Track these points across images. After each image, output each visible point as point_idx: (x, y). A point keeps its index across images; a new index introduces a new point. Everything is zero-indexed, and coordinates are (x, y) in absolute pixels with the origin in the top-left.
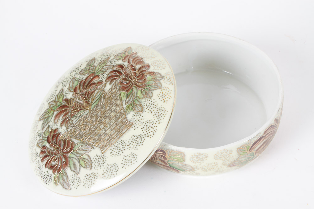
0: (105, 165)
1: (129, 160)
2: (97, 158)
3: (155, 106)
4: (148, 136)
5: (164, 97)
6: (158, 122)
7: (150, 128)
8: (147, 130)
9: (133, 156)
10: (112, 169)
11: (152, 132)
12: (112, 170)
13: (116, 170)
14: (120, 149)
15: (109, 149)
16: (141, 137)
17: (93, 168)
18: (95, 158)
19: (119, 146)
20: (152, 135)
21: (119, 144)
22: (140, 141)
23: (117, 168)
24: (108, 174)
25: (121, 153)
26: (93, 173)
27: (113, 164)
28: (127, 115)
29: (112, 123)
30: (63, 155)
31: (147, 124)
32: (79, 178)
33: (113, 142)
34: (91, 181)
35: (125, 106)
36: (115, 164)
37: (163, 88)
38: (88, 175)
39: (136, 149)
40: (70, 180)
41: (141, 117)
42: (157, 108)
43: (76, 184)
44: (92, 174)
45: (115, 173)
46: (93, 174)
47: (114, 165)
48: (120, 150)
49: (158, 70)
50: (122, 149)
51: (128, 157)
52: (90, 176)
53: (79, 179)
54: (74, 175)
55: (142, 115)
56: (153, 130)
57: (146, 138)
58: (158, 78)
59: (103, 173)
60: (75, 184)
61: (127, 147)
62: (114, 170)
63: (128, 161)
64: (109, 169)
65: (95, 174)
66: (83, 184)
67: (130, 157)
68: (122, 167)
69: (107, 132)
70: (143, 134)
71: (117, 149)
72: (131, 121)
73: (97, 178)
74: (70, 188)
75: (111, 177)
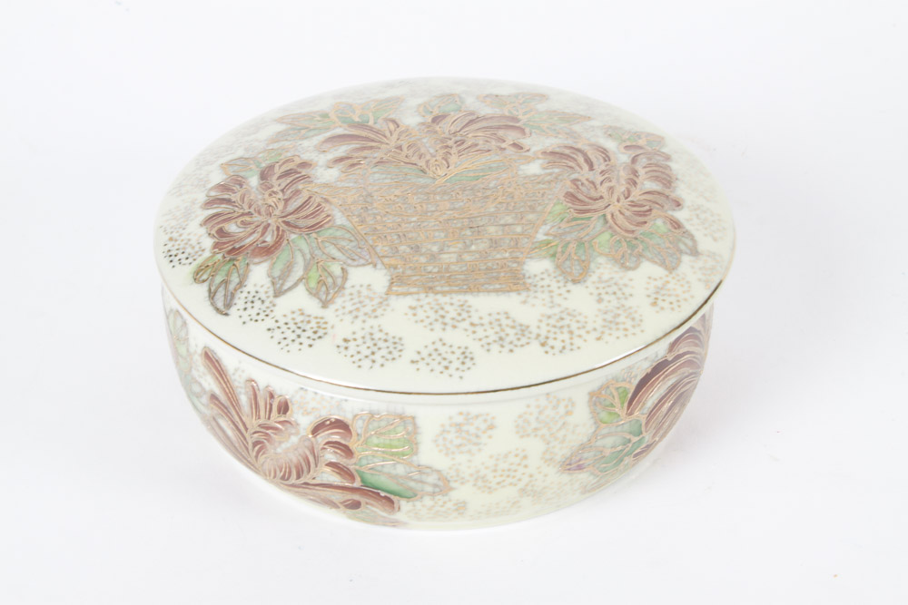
0: (371, 322)
1: (445, 359)
2: (365, 293)
3: (619, 294)
4: (543, 345)
5: (664, 295)
6: (597, 334)
7: (565, 330)
8: (553, 330)
9: (466, 357)
10: (381, 344)
11: (563, 344)
12: (379, 349)
13: (389, 357)
14: (443, 317)
15: (416, 296)
16: (523, 331)
17: (332, 307)
18: (357, 288)
19: (447, 307)
20: (556, 350)
21: (452, 304)
22: (512, 338)
23: (396, 354)
24: (359, 349)
25: (438, 326)
26: (322, 318)
27: (394, 337)
28: (531, 258)
29: (473, 248)
30: (279, 227)
31: (564, 315)
32: (274, 305)
33: (439, 288)
34: (299, 332)
35: (540, 237)
36: (400, 339)
37: (678, 275)
38: (302, 314)
39: (486, 347)
40: (245, 294)
41: (565, 289)
42: (623, 302)
43: (254, 312)
44: (316, 318)
45: (380, 361)
46: (318, 320)
47: (397, 340)
48: (441, 320)
50: (447, 320)
51: (449, 350)
52: (307, 319)
53: (270, 305)
54: (265, 289)
55: (570, 286)
56: (568, 341)
57: (535, 346)
58: (682, 247)
59: (350, 337)
60: (250, 311)
61: (465, 325)
62: (384, 352)
63: (439, 359)
64: (373, 339)
65: (326, 323)
66: (273, 325)
67: (453, 353)
68: (413, 362)
69: (444, 256)
70: (535, 331)
71: (436, 312)
72: (529, 278)
73: (320, 337)
74: (228, 312)
75: (360, 363)
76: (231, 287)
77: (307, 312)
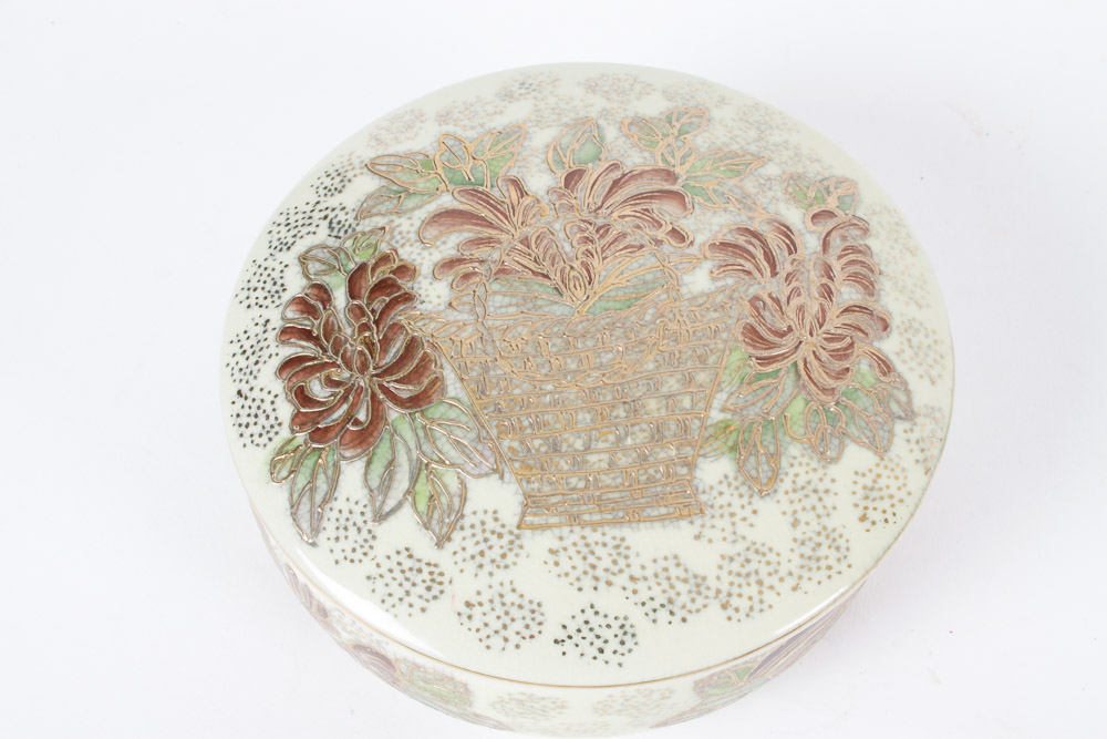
0: (500, 575)
1: (598, 637)
2: (490, 525)
3: (820, 510)
4: (724, 607)
5: (874, 500)
6: (790, 582)
7: (753, 579)
8: (737, 580)
9: (625, 633)
10: (515, 612)
11: (750, 603)
12: (513, 620)
13: (526, 633)
14: (593, 567)
15: (557, 532)
16: (698, 585)
17: (450, 547)
18: (480, 516)
19: (599, 551)
20: (742, 615)
21: (605, 545)
22: (685, 598)
23: (534, 629)
24: (486, 619)
25: (587, 583)
26: (435, 565)
27: (531, 602)
28: (704, 456)
29: (629, 441)
30: (374, 396)
31: (752, 555)
32: (374, 537)
33: (586, 517)
34: (407, 585)
35: (716, 416)
36: (539, 605)
37: (891, 460)
38: (410, 556)
39: (652, 614)
40: (335, 514)
42: (825, 521)
43: (348, 545)
44: (428, 564)
45: (514, 640)
46: (432, 569)
47: (535, 607)
48: (591, 571)
49: (911, 369)
50: (599, 572)
51: (604, 622)
52: (417, 565)
53: (369, 537)
54: (360, 508)
55: (758, 503)
56: (756, 598)
57: (715, 606)
58: (895, 407)
59: (474, 599)
60: (343, 544)
61: (622, 580)
62: (519, 625)
63: (590, 636)
64: (503, 604)
65: (441, 574)
66: (374, 571)
67: (609, 626)
68: (556, 642)
69: (592, 458)
70: (712, 582)
71: (585, 558)
72: (704, 492)
73: (435, 597)
74: (316, 540)
75: (489, 642)
76: (318, 498)
77: (417, 554)
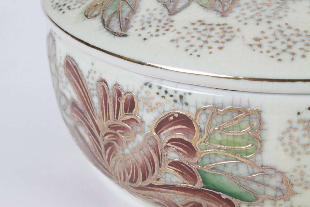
10: (295, 38)
12: (295, 43)
13: (308, 48)
26: (224, 24)
27: (306, 31)
32: (172, 21)
34: (204, 38)
38: (203, 24)
44: (218, 25)
45: (299, 53)
46: (221, 27)
52: (210, 27)
53: (168, 22)
59: (260, 36)
60: (148, 29)
62: (300, 45)
64: (285, 35)
65: (230, 28)
66: (174, 36)
73: (228, 40)
74: (126, 33)
75: (279, 57)
76: (124, 15)
77: (207, 22)
